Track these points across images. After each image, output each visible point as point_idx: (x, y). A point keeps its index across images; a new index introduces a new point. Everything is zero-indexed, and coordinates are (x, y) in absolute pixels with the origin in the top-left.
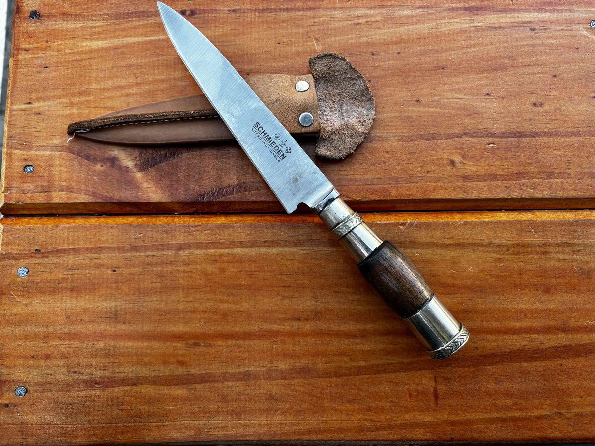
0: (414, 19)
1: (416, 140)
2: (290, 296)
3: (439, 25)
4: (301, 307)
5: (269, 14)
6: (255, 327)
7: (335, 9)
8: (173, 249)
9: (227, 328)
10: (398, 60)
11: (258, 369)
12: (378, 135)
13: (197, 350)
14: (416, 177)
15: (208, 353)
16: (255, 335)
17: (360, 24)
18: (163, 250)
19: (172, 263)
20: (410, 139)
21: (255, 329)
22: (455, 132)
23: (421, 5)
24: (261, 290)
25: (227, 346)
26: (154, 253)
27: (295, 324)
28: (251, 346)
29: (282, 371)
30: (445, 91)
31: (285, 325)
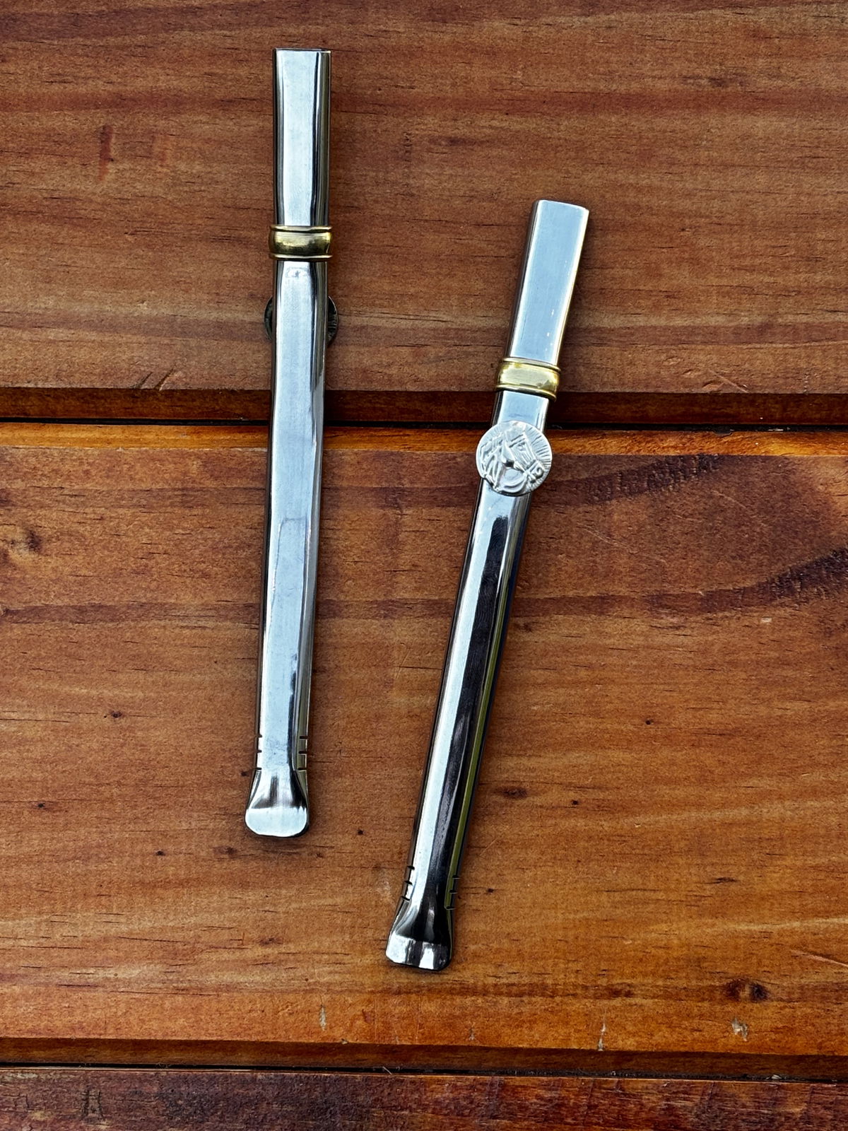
0: (112, 953)
1: (129, 607)
2: (475, 201)
3: (42, 934)
4: (448, 171)
5: (514, 979)
6: (567, 126)
7: (329, 987)
8: (782, 329)
9: (638, 123)
10: (164, 834)
11: (562, 20)
12: (228, 623)
13: (718, 67)
14: (134, 506)
15: (690, 61)
16: (566, 103)
17: (264, 943)
18: (808, 326)
19: (786, 293)
20: (145, 610)
21: (568, 118)
22: (24, 626)
23: (88, 994)
25: (641, 76)
26: (830, 318)
27: (462, 130)
28: (579, 78)
29: (503, 14)
30: (41, 740)
31: (491, 127)
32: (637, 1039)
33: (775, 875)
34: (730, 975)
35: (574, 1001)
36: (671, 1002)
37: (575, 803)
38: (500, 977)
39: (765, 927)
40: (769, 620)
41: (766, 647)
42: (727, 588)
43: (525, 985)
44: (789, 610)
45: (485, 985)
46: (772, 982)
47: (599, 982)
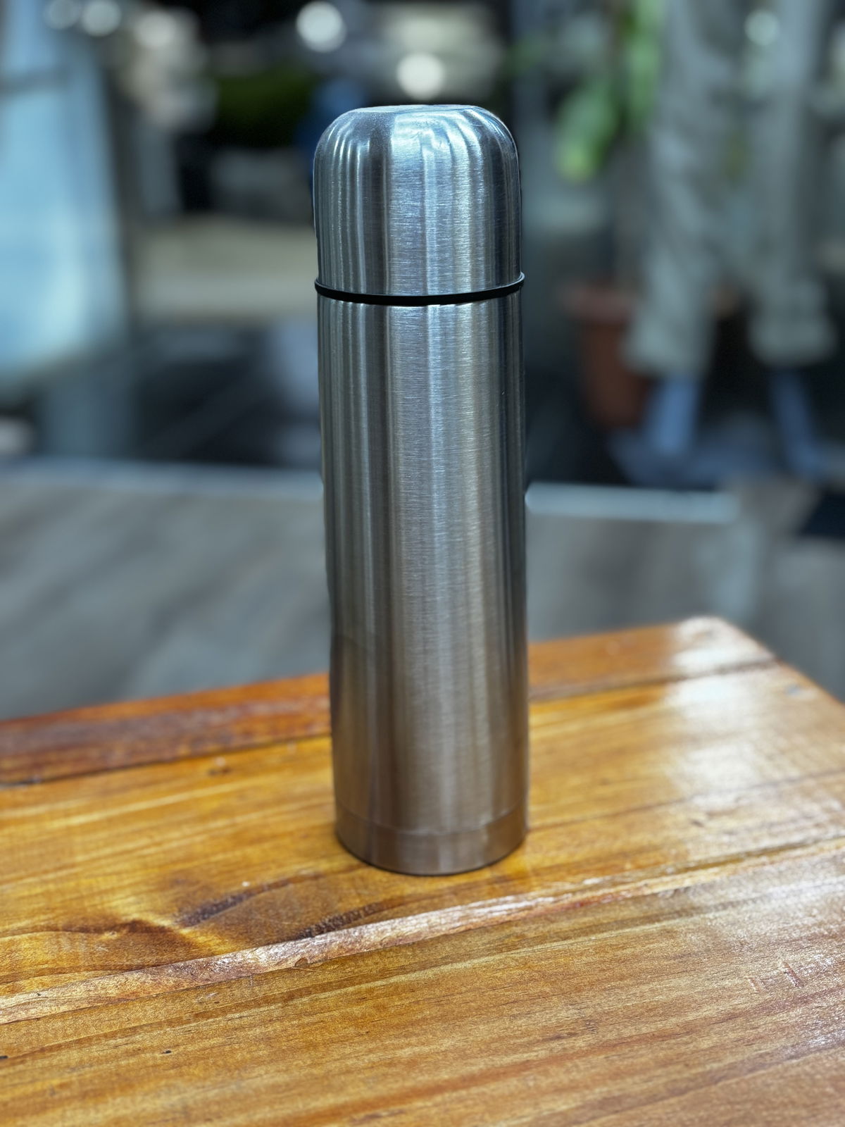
2: (525, 1013)
4: (553, 1022)
6: (478, 1065)
8: (277, 1001)
9: (425, 1079)
16: (486, 1077)
18: (259, 1006)
19: (280, 1019)
21: (481, 1069)
24: (466, 1017)
26: (243, 1014)
27: (554, 1044)
28: (484, 1093)
31: (535, 1051)
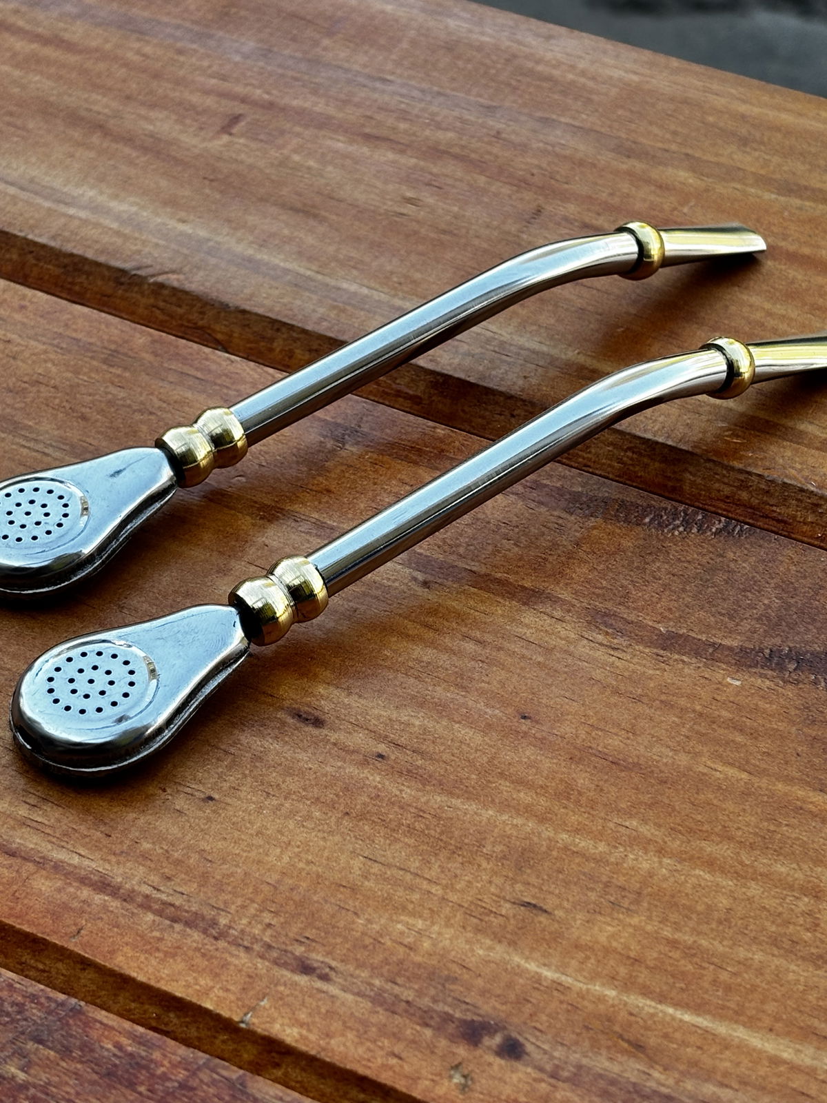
5: (177, 900)
11: (753, 190)
14: (51, 345)
25: (815, 246)
29: (692, 169)
32: (304, 1032)
33: (609, 928)
34: (481, 1012)
35: (242, 954)
36: (379, 1009)
37: (381, 756)
38: (158, 890)
39: (563, 978)
40: (738, 683)
41: (719, 704)
42: (699, 637)
43: (187, 912)
44: (768, 682)
45: (133, 891)
46: (539, 1043)
47: (290, 948)
